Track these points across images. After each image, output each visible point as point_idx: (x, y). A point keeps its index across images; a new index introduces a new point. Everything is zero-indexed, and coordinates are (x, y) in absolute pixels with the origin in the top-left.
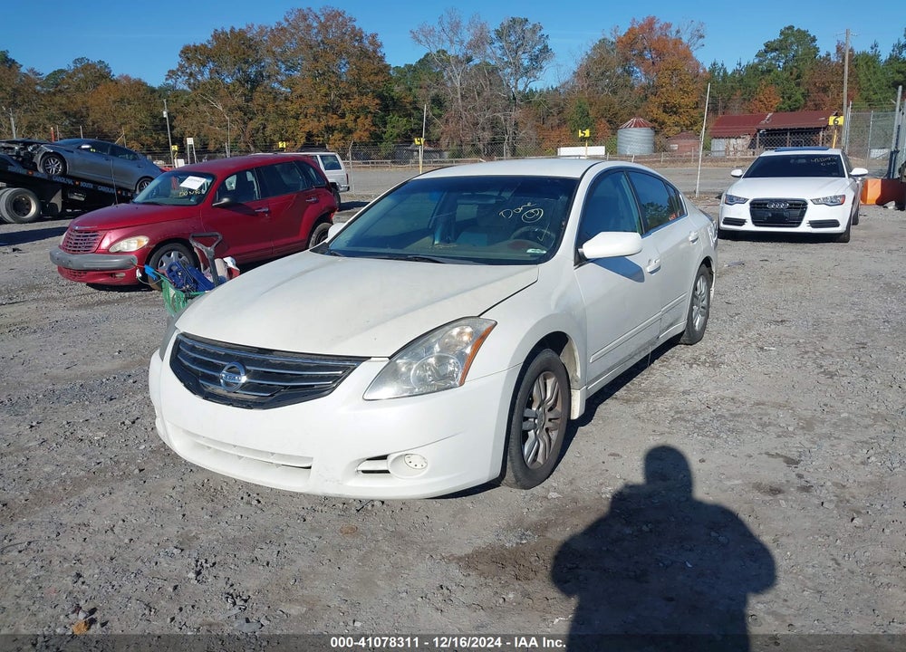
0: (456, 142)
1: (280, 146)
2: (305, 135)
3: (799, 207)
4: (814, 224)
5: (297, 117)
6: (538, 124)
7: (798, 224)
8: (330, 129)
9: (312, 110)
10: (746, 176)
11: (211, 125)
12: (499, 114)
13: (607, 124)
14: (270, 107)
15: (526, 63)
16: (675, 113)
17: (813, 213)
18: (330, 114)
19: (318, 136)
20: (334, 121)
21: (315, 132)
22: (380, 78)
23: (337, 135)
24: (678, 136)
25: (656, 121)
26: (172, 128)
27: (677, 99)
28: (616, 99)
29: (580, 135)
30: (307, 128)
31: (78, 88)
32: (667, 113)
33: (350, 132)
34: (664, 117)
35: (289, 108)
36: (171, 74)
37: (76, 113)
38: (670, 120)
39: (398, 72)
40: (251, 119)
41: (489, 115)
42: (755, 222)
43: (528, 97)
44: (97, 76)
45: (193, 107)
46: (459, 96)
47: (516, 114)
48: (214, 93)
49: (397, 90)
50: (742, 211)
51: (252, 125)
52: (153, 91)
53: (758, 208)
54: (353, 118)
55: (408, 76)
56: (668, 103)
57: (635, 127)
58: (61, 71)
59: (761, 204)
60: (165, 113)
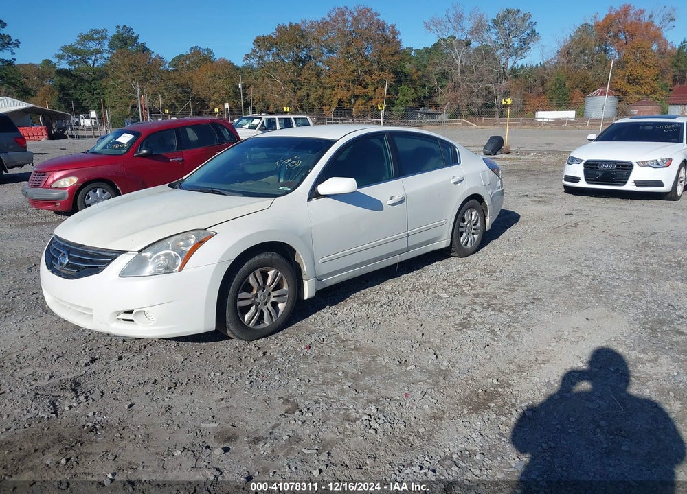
0: (454, 106)
1: (285, 110)
2: (337, 101)
3: (627, 168)
4: (638, 183)
5: (332, 88)
6: (526, 93)
7: (625, 183)
8: (356, 97)
9: (342, 83)
10: (597, 140)
11: (272, 93)
12: (490, 85)
13: (581, 93)
14: (313, 80)
15: (516, 45)
16: (637, 84)
17: (638, 174)
18: (356, 86)
19: (346, 103)
20: (359, 91)
21: (344, 99)
22: (395, 58)
23: (360, 101)
24: (639, 103)
25: (619, 90)
26: (245, 95)
27: (640, 71)
28: (590, 73)
29: (504, 103)
30: (339, 96)
31: (188, 67)
32: (630, 84)
33: (371, 99)
34: (626, 87)
35: (327, 81)
36: (247, 57)
37: (184, 85)
38: (632, 90)
39: (418, 53)
40: (300, 89)
41: (482, 85)
42: (588, 180)
43: (514, 72)
44: (201, 59)
45: (260, 80)
46: (459, 71)
47: (504, 85)
48: (275, 70)
49: (409, 67)
50: (577, 170)
51: (299, 93)
52: (237, 68)
53: (592, 168)
54: (373, 88)
55: (425, 56)
56: (631, 75)
57: (600, 95)
58: (182, 56)
59: (593, 165)
60: (240, 84)
